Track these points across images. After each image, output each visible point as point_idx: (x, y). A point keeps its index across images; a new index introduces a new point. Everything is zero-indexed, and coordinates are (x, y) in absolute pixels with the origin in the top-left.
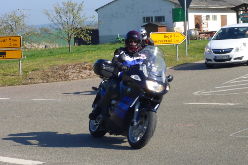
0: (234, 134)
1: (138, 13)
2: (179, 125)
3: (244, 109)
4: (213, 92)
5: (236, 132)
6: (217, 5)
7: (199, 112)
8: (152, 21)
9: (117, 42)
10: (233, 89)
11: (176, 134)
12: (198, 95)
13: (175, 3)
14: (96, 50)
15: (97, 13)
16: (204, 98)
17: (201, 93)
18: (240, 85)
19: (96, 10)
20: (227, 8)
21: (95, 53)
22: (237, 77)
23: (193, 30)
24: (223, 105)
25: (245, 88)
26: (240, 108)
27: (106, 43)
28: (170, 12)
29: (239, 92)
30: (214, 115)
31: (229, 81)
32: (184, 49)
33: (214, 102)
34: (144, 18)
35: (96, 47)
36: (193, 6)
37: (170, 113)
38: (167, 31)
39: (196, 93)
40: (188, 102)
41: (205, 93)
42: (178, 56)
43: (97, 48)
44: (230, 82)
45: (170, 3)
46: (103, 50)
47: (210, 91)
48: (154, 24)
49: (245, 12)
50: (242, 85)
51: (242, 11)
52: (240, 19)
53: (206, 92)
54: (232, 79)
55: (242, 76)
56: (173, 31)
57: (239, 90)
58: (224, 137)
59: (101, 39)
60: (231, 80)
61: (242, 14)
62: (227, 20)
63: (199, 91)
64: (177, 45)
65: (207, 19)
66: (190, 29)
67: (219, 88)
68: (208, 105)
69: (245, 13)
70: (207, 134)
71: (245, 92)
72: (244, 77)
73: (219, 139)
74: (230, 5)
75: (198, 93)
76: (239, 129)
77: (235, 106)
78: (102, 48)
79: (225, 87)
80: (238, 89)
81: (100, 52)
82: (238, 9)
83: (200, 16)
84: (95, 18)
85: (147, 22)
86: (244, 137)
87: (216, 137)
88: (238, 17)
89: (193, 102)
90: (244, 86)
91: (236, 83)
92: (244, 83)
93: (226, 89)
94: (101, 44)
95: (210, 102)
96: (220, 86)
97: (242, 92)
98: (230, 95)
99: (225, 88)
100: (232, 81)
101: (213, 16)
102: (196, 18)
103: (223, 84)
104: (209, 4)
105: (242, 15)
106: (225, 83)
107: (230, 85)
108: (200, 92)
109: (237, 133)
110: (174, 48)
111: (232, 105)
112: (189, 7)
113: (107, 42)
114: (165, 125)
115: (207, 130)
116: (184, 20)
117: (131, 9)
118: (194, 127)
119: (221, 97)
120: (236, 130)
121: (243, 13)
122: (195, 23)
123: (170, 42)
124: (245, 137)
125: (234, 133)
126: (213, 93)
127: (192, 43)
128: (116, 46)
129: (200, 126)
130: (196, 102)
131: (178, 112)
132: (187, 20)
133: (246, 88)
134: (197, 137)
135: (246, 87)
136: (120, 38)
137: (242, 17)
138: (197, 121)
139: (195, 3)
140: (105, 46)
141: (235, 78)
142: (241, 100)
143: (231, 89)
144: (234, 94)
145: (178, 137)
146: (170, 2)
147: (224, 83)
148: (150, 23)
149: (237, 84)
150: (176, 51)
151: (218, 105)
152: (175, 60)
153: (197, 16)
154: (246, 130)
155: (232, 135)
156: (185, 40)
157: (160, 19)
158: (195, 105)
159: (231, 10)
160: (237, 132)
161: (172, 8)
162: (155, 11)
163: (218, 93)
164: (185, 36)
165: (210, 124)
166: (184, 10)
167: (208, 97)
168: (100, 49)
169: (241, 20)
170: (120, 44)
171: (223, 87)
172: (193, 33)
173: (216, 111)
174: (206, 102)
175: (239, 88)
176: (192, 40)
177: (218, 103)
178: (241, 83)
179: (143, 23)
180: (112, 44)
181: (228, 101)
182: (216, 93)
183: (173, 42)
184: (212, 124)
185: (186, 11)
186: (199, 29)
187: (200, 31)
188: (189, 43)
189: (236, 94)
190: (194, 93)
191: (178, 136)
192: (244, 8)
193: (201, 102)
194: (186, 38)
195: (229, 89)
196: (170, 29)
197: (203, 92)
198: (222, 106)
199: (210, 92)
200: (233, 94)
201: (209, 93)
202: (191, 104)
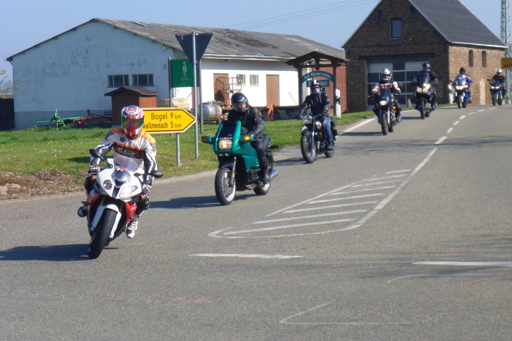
0: (288, 320)
1: (98, 66)
2: (178, 300)
3: (310, 267)
4: (248, 231)
5: (293, 314)
6: (259, 55)
7: (219, 273)
8: (127, 83)
9: (54, 125)
10: (289, 226)
11: (171, 320)
12: (219, 237)
13: (174, 49)
14: (7, 143)
15: (12, 64)
16: (230, 244)
17: (225, 234)
18: (302, 217)
19: (10, 59)
20: (280, 62)
21: (5, 147)
22: (298, 202)
23: (211, 104)
24: (267, 258)
25: (312, 224)
26: (303, 266)
27: (29, 128)
28: (165, 65)
29: (301, 233)
30: (250, 279)
31: (280, 209)
32: (193, 143)
33: (250, 253)
34: (110, 77)
35: (8, 136)
36: (212, 55)
37: (160, 276)
38: (158, 107)
39: (214, 234)
40: (198, 253)
41: (232, 233)
42: (180, 158)
43: (9, 138)
44: (284, 211)
45: (164, 47)
46: (22, 142)
47: (242, 229)
48: (130, 90)
49: (314, 69)
50: (306, 217)
51: (309, 67)
52: (304, 84)
53: (234, 233)
54: (286, 204)
55: (308, 199)
56: (170, 107)
57: (300, 227)
58: (267, 324)
59: (18, 120)
60: (285, 207)
61: (310, 73)
62: (279, 86)
63: (221, 229)
64: (177, 134)
65: (239, 83)
66: (204, 101)
67: (260, 224)
68: (237, 257)
69: (315, 72)
70: (234, 320)
71: (311, 231)
72: (310, 201)
73: (258, 329)
74: (286, 55)
75: (218, 234)
76: (299, 309)
77: (291, 261)
78: (21, 139)
79: (273, 221)
80: (299, 225)
81: (15, 146)
82: (300, 64)
83: (225, 76)
84: (5, 75)
85: (116, 86)
86: (308, 325)
87: (253, 324)
88: (301, 79)
89: (209, 253)
90: (311, 220)
91: (295, 213)
92: (310, 215)
93: (276, 226)
94: (19, 129)
95: (241, 253)
96: (263, 219)
97: (306, 232)
98: (283, 237)
99: (274, 224)
100: (288, 210)
101: (251, 75)
102: (217, 79)
103: (269, 215)
104: (243, 51)
105: (308, 75)
106: (273, 214)
107: (283, 217)
108: (223, 232)
109: (294, 318)
110: (171, 140)
111: (287, 259)
112: (203, 57)
113: (31, 126)
114: (149, 301)
115: (235, 311)
116: (191, 85)
117: (84, 58)
118: (209, 304)
119: (264, 242)
120: (292, 310)
121: (312, 72)
122: (215, 89)
123: (163, 129)
124: (311, 326)
125: (289, 318)
126: (247, 233)
127: (209, 131)
128: (52, 133)
129: (220, 302)
130: (214, 253)
131: (177, 273)
132: (199, 84)
133: (314, 224)
134: (212, 326)
135: (314, 222)
136: (59, 117)
137: (309, 80)
138: (216, 292)
139: (214, 50)
140: (27, 133)
141: (292, 203)
142: (303, 249)
143: (285, 227)
144: (290, 237)
145: (174, 326)
146: (164, 45)
147: (271, 213)
148: (124, 88)
149: (297, 216)
150: (176, 147)
151: (258, 258)
152: (173, 166)
153: (218, 76)
154: (312, 311)
155: (284, 320)
156: (195, 124)
157: (145, 80)
158: (212, 258)
159: (286, 64)
160: (295, 315)
161: (168, 58)
162: (132, 64)
163: (258, 233)
164: (195, 115)
165: (241, 297)
166: (193, 64)
167: (239, 243)
168: (17, 139)
169: (307, 86)
170: (60, 130)
171: (270, 221)
172: (211, 110)
173: (253, 271)
174: (234, 253)
175: (300, 223)
176: (208, 123)
177: (258, 254)
178: (305, 213)
179: (108, 87)
180: (43, 130)
181: (279, 251)
182: (254, 234)
183: (169, 128)
184: (245, 298)
185: (195, 66)
186: (223, 103)
187: (226, 106)
188: (203, 131)
189: (295, 236)
190: (210, 235)
191: (175, 324)
192: (313, 61)
193: (223, 253)
194: (196, 121)
195: (281, 225)
196: (164, 102)
197: (229, 231)
198: (265, 261)
199: (243, 231)
200: (289, 235)
201: (241, 235)
202: (204, 257)
